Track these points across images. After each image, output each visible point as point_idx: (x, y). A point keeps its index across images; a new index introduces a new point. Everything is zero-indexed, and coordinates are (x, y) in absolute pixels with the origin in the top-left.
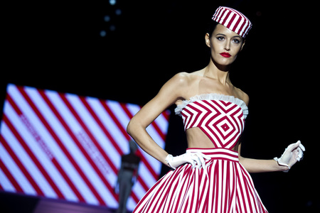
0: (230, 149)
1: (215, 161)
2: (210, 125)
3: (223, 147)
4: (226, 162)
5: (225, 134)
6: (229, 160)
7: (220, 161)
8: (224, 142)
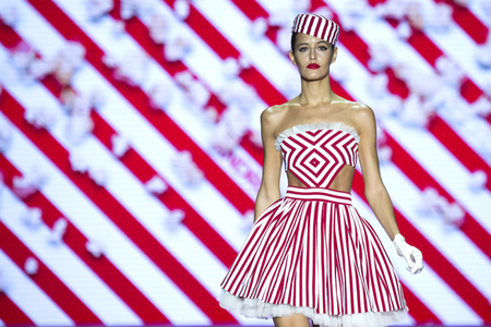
0: (327, 188)
1: (308, 203)
2: (298, 165)
3: (318, 186)
4: (321, 203)
5: (316, 170)
6: (325, 202)
7: (314, 203)
8: (317, 180)
